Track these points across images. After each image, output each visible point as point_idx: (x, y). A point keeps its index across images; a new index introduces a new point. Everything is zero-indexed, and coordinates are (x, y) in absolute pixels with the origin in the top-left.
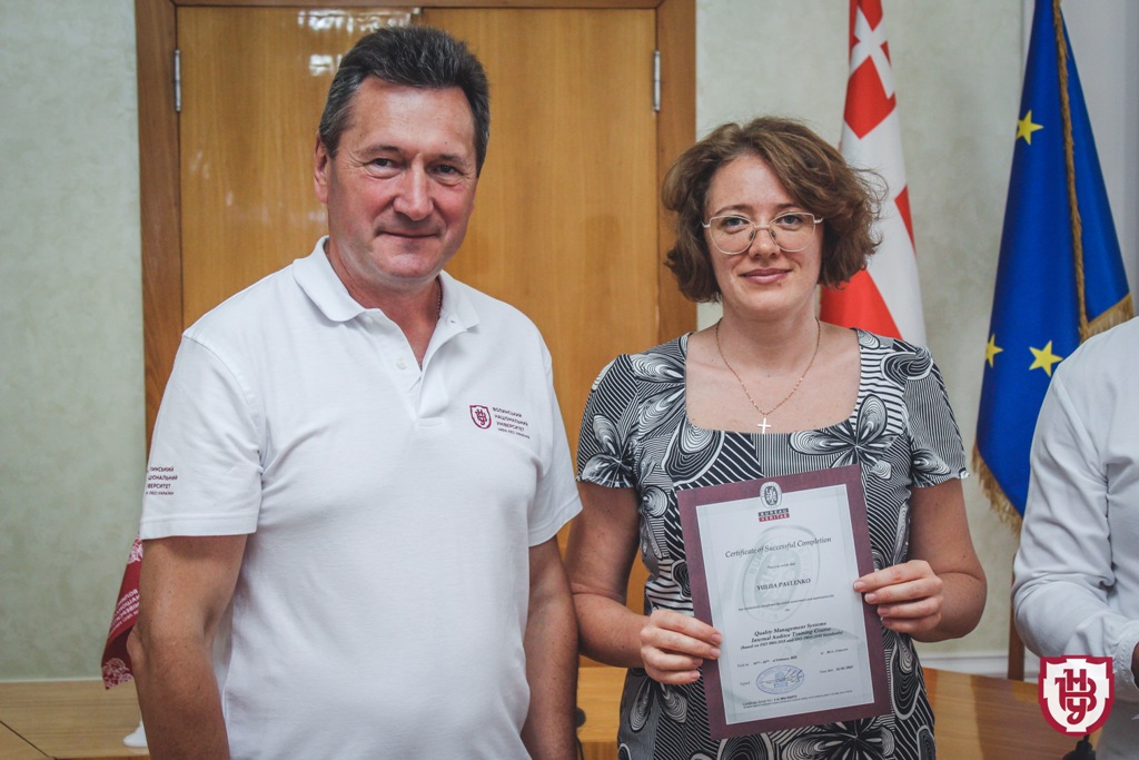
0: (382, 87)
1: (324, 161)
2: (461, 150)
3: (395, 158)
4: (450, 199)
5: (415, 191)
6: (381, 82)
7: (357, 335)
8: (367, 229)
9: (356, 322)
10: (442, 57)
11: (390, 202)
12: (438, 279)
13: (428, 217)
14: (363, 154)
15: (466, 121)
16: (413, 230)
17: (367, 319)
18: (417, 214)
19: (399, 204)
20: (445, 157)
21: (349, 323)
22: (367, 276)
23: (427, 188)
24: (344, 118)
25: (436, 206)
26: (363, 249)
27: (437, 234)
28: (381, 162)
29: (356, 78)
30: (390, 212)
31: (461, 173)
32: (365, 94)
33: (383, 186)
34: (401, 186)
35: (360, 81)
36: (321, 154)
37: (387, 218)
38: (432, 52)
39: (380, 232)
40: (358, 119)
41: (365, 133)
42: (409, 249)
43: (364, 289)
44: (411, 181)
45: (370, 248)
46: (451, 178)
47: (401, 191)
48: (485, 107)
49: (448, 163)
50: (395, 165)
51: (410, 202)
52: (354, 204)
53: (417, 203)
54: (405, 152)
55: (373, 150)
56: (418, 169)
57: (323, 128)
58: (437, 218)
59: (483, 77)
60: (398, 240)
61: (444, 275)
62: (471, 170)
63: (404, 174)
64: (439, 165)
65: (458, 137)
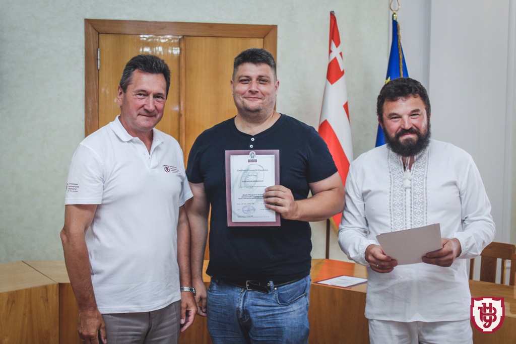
0: (141, 72)
1: (121, 93)
2: (163, 92)
3: (145, 93)
4: (160, 106)
5: (151, 103)
7: (131, 145)
8: (135, 114)
9: (131, 141)
10: (159, 65)
11: (143, 106)
12: (152, 131)
13: (154, 111)
14: (135, 92)
15: (164, 83)
16: (150, 114)
17: (134, 140)
18: (151, 110)
19: (146, 107)
20: (159, 94)
21: (128, 142)
22: (134, 127)
23: (154, 103)
24: (129, 81)
25: (156, 107)
26: (134, 119)
27: (155, 116)
28: (140, 94)
29: (132, 69)
30: (143, 109)
31: (163, 98)
32: (136, 74)
33: (140, 101)
34: (146, 102)
35: (134, 70)
36: (120, 91)
37: (142, 111)
38: (156, 63)
39: (139, 115)
40: (133, 82)
41: (136, 86)
42: (147, 120)
43: (134, 131)
44: (149, 101)
45: (136, 119)
46: (160, 100)
47: (146, 103)
48: (169, 79)
49: (160, 95)
50: (144, 95)
51: (149, 107)
52: (131, 106)
53: (151, 107)
54: (148, 92)
55: (139, 91)
56: (151, 96)
57: (121, 84)
58: (156, 111)
59: (169, 71)
60: (145, 117)
61: (154, 129)
62: (165, 97)
63: (147, 97)
64: (157, 96)
65: (163, 88)
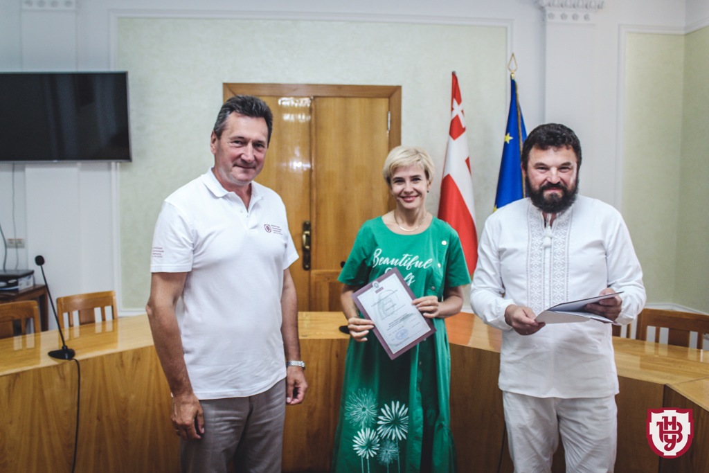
0: (239, 116)
1: (214, 140)
2: (264, 139)
3: (242, 141)
4: (260, 156)
5: (248, 153)
6: (239, 114)
7: (225, 202)
8: (231, 164)
9: (225, 197)
10: (260, 107)
11: (240, 156)
12: (250, 184)
13: (253, 161)
14: (231, 139)
15: (265, 129)
16: (246, 166)
17: (229, 196)
18: (250, 160)
19: (243, 157)
20: (259, 142)
21: (223, 197)
22: (229, 180)
23: (253, 152)
24: (224, 126)
25: (255, 158)
26: (228, 171)
27: (254, 168)
28: (237, 142)
29: (229, 112)
30: (239, 159)
31: (264, 147)
32: (232, 118)
33: (237, 150)
34: (244, 150)
35: (230, 113)
36: (214, 137)
37: (239, 161)
38: (257, 105)
39: (235, 165)
40: (229, 127)
41: (232, 132)
42: (244, 172)
43: (227, 186)
44: (247, 149)
45: (231, 171)
46: (261, 149)
47: (244, 152)
48: (271, 124)
49: (260, 144)
50: (242, 143)
51: (247, 156)
52: (226, 156)
53: (249, 157)
54: (246, 139)
55: (235, 138)
57: (215, 129)
58: (255, 162)
60: (241, 169)
62: (266, 146)
63: (245, 147)
64: (257, 144)
65: (264, 135)
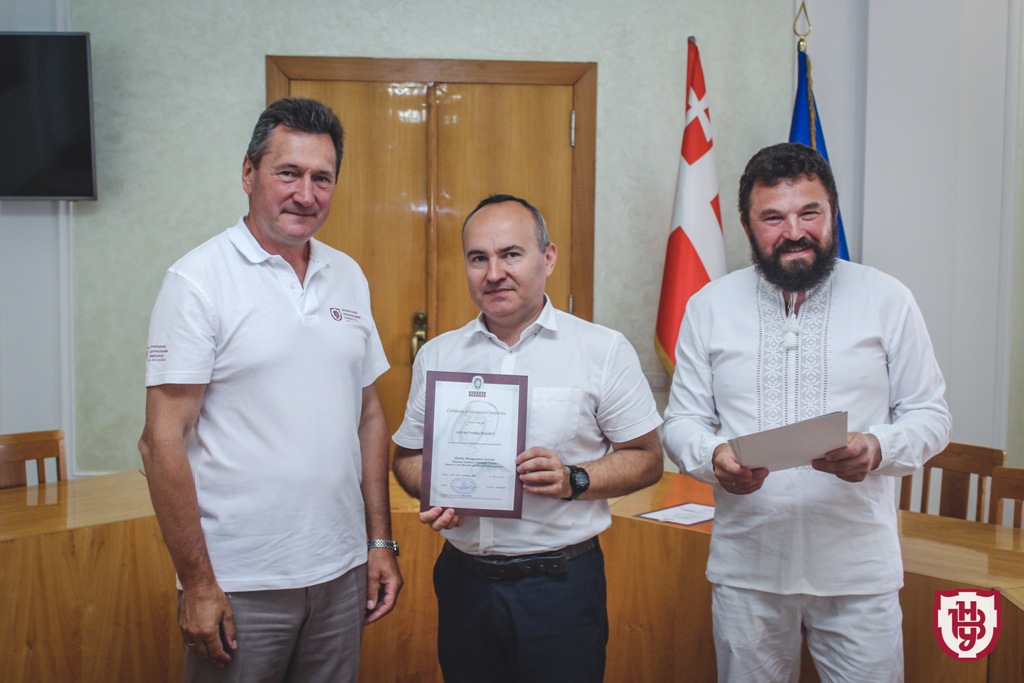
0: (288, 131)
1: (249, 171)
2: (330, 169)
3: (296, 172)
4: (323, 195)
5: (306, 191)
6: (288, 129)
7: (266, 270)
8: (276, 210)
9: (266, 262)
10: (323, 117)
11: (291, 196)
12: (308, 243)
13: (312, 206)
14: (277, 168)
15: (331, 151)
16: (303, 211)
17: (272, 261)
18: (307, 203)
19: (296, 197)
20: (322, 172)
21: (261, 264)
22: (273, 236)
23: (312, 189)
24: (265, 148)
25: (316, 199)
26: (273, 220)
27: (315, 215)
28: (286, 173)
29: (272, 125)
30: (290, 201)
31: (329, 181)
32: (278, 134)
33: (286, 187)
34: (298, 187)
35: (274, 127)
36: (247, 166)
37: (289, 204)
38: (318, 114)
39: (284, 211)
40: (273, 149)
41: (279, 156)
42: (299, 222)
43: (270, 243)
44: (304, 185)
45: (277, 220)
46: (324, 184)
47: (298, 190)
48: (342, 145)
49: (323, 176)
50: (294, 175)
51: (303, 196)
52: (269, 195)
53: (306, 197)
54: (301, 169)
55: (283, 166)
56: (307, 178)
57: (250, 153)
58: (316, 206)
59: (341, 128)
60: (294, 217)
61: (313, 240)
62: (333, 180)
63: (299, 180)
64: (319, 177)
65: (330, 162)
